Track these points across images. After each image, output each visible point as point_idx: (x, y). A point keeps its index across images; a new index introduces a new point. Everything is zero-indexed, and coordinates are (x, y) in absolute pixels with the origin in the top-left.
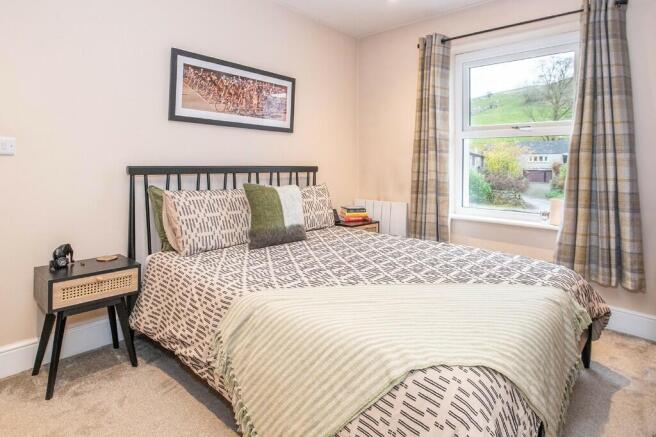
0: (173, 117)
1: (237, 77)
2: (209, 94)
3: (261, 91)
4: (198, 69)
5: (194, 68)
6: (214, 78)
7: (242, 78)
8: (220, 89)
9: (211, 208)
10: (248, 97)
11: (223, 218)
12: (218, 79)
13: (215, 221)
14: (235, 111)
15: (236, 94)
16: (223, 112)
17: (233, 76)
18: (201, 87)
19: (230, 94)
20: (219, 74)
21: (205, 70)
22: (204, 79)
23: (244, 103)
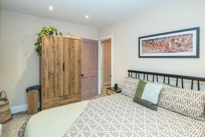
0: (140, 57)
1: (161, 38)
2: (150, 48)
3: (174, 41)
4: (146, 41)
5: (144, 41)
6: (151, 42)
7: (163, 38)
8: (154, 45)
9: (131, 84)
10: (167, 45)
11: (133, 88)
12: (153, 42)
13: (130, 88)
14: (160, 52)
15: (160, 45)
16: (156, 53)
17: (158, 39)
18: (147, 46)
19: (158, 45)
20: (153, 40)
21: (148, 40)
22: (148, 43)
23: (164, 48)
